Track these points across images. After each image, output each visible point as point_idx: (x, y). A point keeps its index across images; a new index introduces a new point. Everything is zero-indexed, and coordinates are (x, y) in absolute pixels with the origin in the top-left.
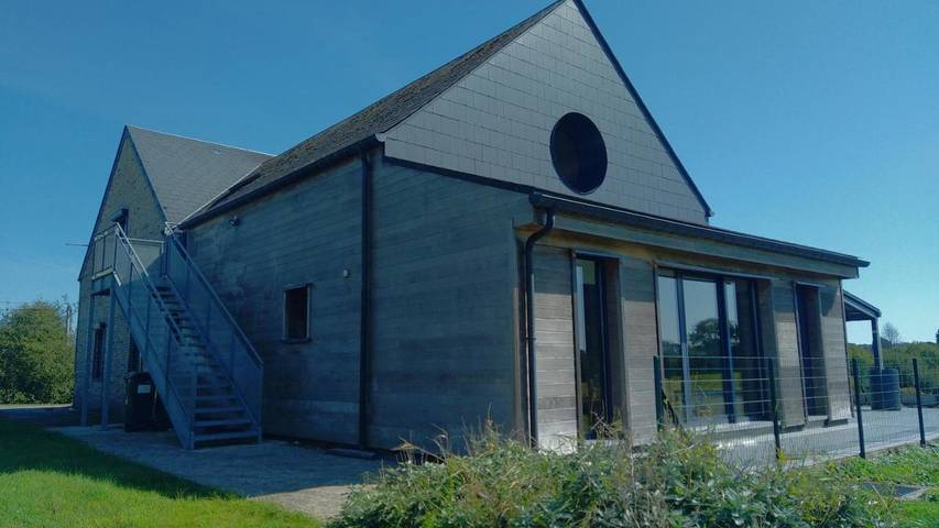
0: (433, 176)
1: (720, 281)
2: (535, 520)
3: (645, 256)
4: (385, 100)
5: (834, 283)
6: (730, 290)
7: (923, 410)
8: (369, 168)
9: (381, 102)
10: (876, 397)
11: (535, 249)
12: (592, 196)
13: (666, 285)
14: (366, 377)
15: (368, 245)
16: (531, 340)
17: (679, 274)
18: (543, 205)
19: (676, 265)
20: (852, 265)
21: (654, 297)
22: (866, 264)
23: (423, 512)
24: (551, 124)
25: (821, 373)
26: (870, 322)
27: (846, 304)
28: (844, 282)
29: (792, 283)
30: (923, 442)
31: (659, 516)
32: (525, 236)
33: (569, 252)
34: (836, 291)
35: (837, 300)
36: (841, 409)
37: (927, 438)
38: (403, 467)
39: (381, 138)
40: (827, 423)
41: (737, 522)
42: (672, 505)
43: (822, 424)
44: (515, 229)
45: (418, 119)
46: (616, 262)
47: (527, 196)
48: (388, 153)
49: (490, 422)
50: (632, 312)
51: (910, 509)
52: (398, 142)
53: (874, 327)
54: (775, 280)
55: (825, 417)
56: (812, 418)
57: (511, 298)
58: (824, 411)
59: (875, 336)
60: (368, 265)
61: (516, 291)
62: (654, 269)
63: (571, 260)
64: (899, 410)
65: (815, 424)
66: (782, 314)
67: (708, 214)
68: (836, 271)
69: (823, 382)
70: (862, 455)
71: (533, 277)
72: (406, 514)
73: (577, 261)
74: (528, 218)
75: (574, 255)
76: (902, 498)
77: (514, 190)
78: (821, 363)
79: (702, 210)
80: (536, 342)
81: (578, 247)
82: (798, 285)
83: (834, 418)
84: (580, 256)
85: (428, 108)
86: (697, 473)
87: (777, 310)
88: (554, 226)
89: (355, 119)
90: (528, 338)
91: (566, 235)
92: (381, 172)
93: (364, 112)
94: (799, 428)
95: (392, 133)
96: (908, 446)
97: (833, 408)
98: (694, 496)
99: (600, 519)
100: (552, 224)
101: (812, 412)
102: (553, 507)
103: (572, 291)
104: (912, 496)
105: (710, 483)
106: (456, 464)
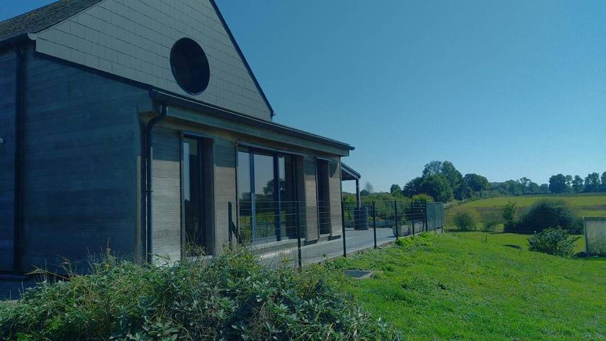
0: (74, 70)
1: (275, 156)
2: (131, 313)
3: (229, 138)
4: (42, 9)
5: (337, 159)
6: (281, 161)
7: (377, 229)
8: (22, 60)
9: (38, 10)
10: (356, 222)
11: (154, 129)
12: (198, 97)
13: (243, 157)
14: (19, 220)
15: (21, 119)
16: (149, 192)
17: (252, 151)
18: (160, 98)
19: (249, 145)
20: (346, 149)
21: (234, 164)
22: (353, 149)
23: (51, 317)
24: (171, 44)
25: (328, 210)
26: (355, 181)
27: (342, 170)
28: (341, 158)
29: (315, 158)
30: (375, 246)
31: (214, 301)
32: (147, 120)
33: (179, 133)
34: (337, 164)
35: (338, 168)
36: (337, 230)
37: (377, 245)
38: (39, 286)
39: (32, 37)
40: (330, 238)
41: (258, 301)
42: (224, 294)
43: (327, 238)
44: (140, 115)
45: (65, 26)
46: (211, 141)
47: (147, 92)
48: (38, 50)
49: (109, 250)
50: (221, 174)
51: (364, 284)
52: (48, 42)
53: (357, 184)
54: (305, 156)
55: (329, 235)
56: (322, 236)
57: (136, 162)
58: (329, 231)
59: (357, 189)
60: (20, 135)
61: (139, 158)
62: (235, 147)
63: (180, 139)
64: (367, 229)
65: (323, 239)
66: (308, 176)
67: (272, 115)
68: (338, 152)
69: (328, 215)
70: (345, 255)
71: (152, 148)
72: (37, 319)
73: (185, 139)
74: (148, 107)
75: (182, 136)
76: (361, 278)
77: (138, 87)
78: (328, 204)
79: (269, 112)
80: (153, 194)
81: (185, 130)
82: (318, 159)
83: (333, 235)
84: (186, 136)
85: (74, 18)
86: (241, 273)
87: (307, 174)
88: (167, 114)
89: (14, 21)
90: (147, 191)
91: (177, 121)
92: (32, 64)
93: (24, 16)
94: (315, 242)
95: (43, 34)
96: (367, 249)
97: (333, 230)
98: (238, 287)
99: (176, 308)
100: (165, 113)
101: (322, 232)
102: (145, 304)
103: (180, 159)
104: (367, 277)
105: (248, 278)
106: (79, 280)
